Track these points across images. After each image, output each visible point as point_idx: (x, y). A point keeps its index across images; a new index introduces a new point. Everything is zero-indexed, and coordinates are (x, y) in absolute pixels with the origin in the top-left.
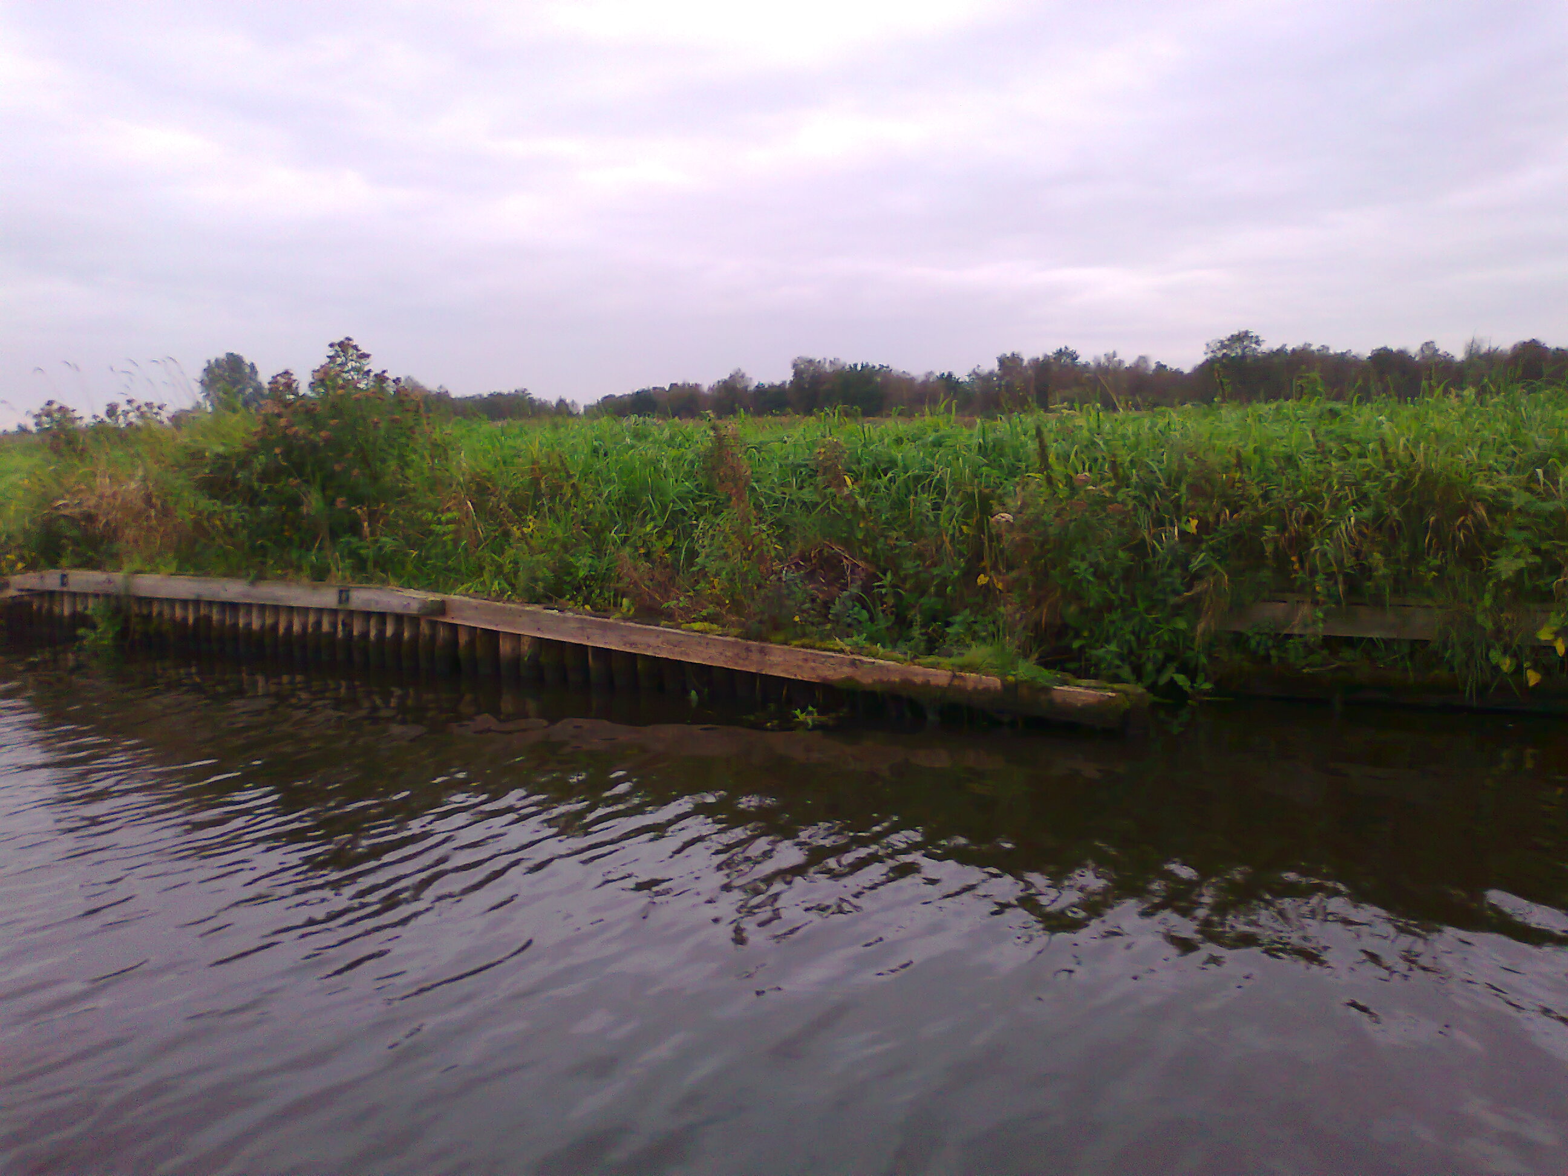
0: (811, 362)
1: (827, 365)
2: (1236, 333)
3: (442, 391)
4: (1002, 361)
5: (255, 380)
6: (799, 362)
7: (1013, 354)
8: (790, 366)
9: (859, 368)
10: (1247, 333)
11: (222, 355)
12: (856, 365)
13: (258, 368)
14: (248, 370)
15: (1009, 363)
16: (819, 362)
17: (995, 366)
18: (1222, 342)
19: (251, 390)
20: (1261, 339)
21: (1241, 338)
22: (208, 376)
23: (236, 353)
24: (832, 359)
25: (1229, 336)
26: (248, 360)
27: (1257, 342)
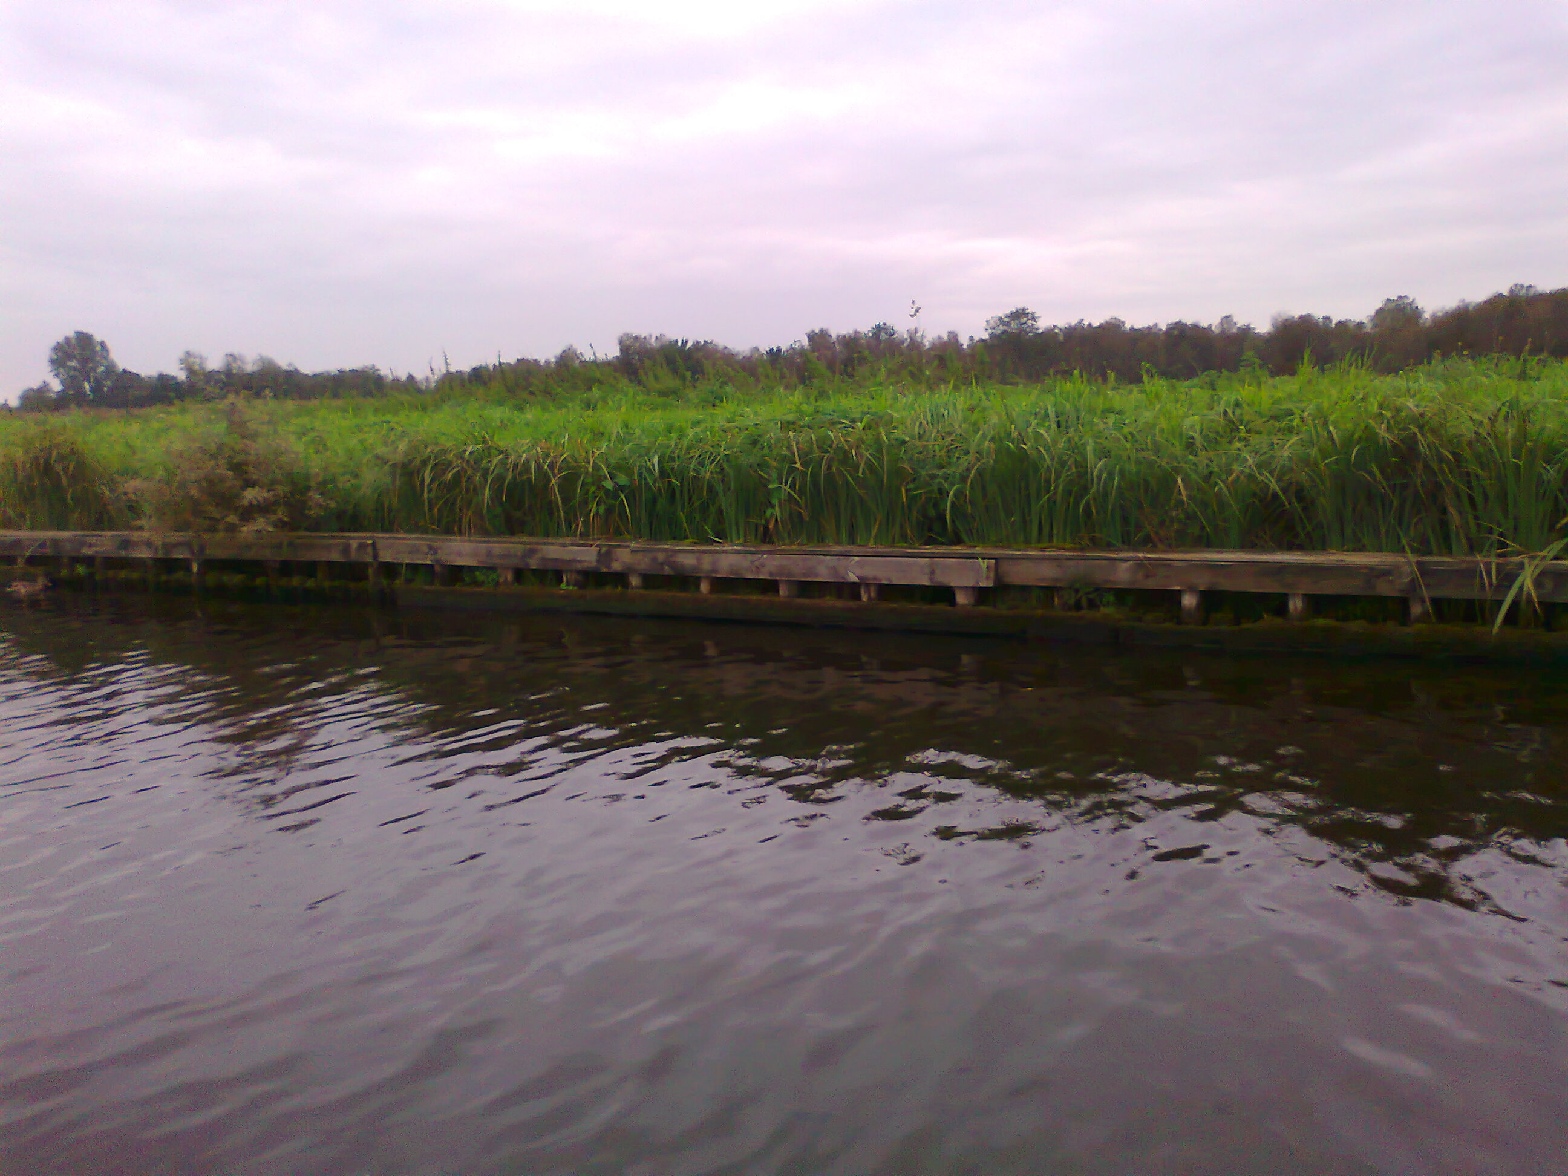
0: (637, 338)
1: (653, 340)
2: (1014, 310)
3: (292, 368)
4: (811, 337)
5: (106, 358)
6: (625, 338)
7: (821, 331)
8: (616, 342)
9: (680, 343)
10: (1024, 309)
11: (71, 334)
12: (677, 341)
13: (109, 345)
14: (99, 348)
15: (818, 339)
16: (645, 338)
17: (805, 342)
18: (1000, 319)
19: (102, 368)
20: (1036, 315)
21: (1019, 314)
22: (56, 354)
23: (85, 330)
24: (659, 335)
25: (1008, 312)
26: (98, 338)
27: (1034, 319)
